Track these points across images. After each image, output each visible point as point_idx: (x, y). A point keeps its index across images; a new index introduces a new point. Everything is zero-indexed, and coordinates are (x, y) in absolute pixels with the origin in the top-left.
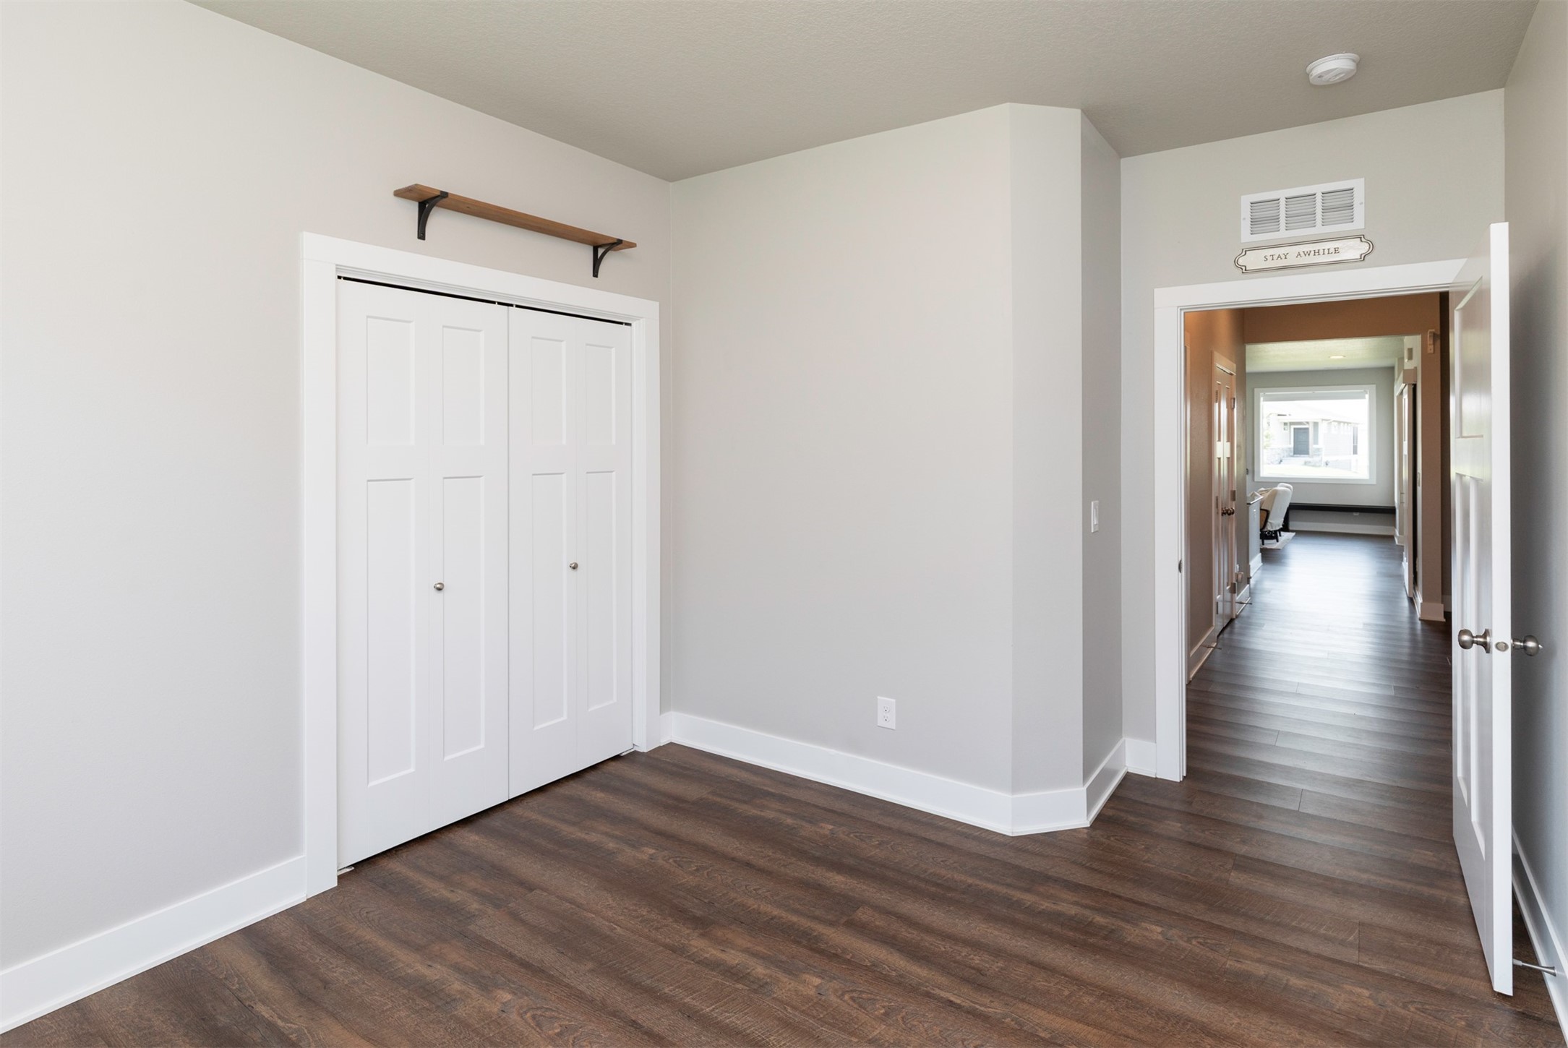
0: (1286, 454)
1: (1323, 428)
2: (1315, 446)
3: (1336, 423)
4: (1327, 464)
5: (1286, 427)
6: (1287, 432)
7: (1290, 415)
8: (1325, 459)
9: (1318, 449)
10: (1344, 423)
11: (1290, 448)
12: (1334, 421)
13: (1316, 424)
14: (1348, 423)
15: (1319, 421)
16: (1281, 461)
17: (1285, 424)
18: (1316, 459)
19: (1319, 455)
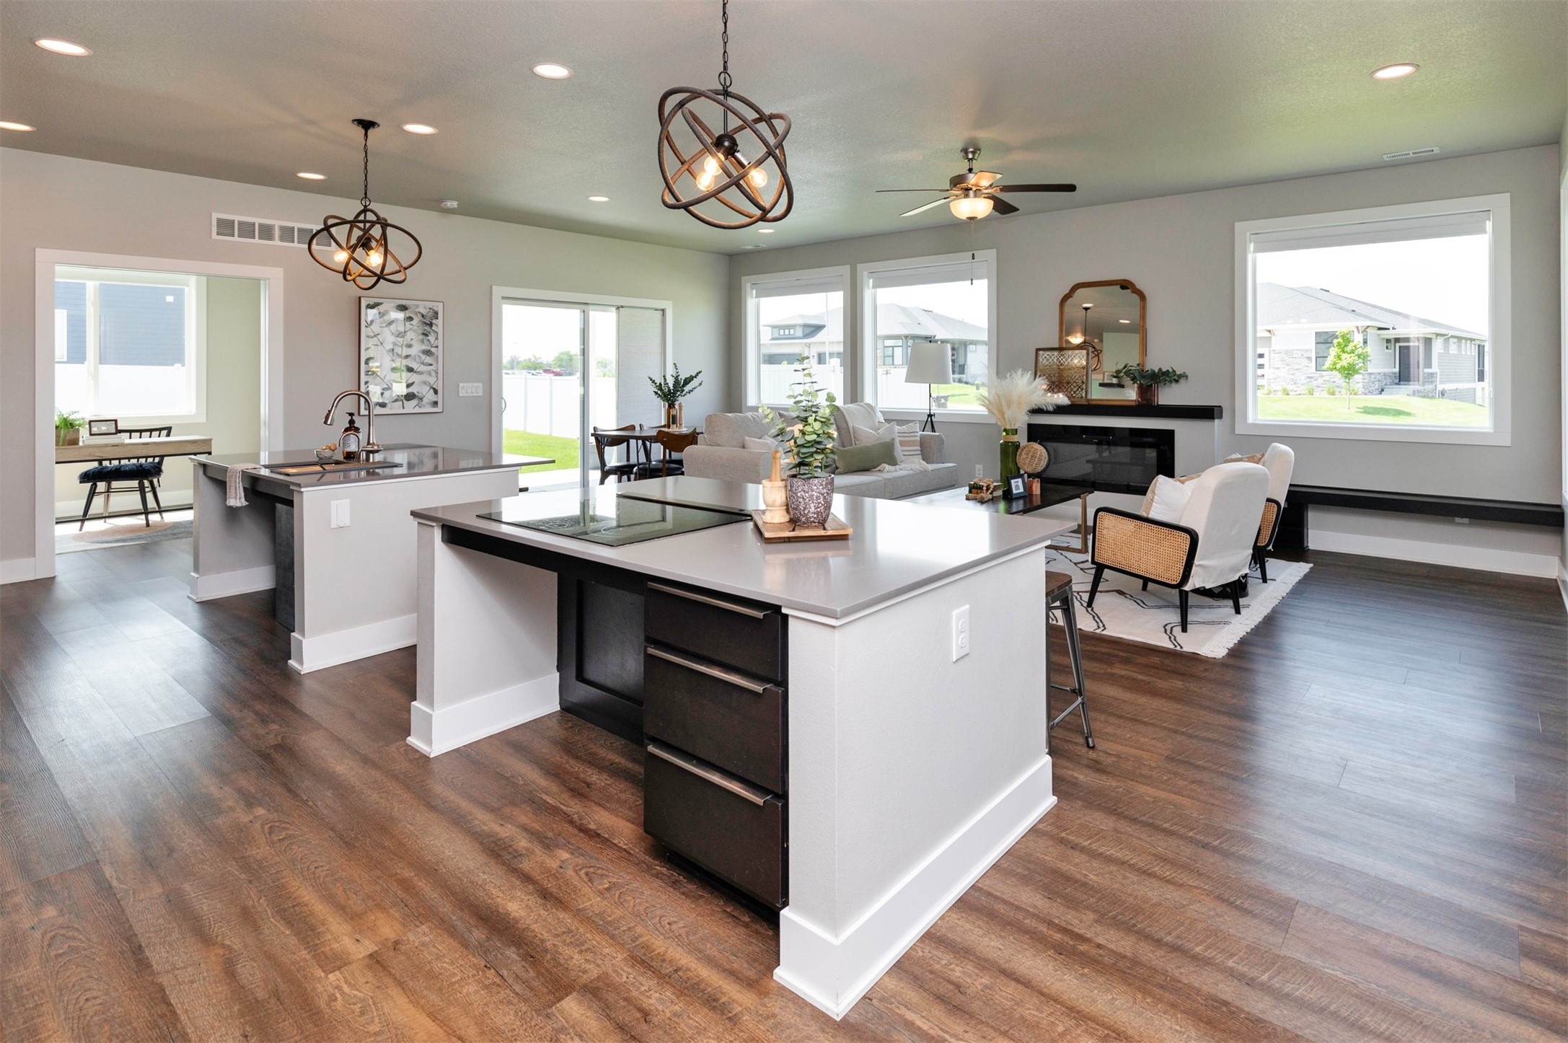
0: (1389, 381)
1: (1438, 346)
2: (1427, 370)
3: (1456, 340)
4: (1443, 395)
5: (1389, 345)
6: (1392, 351)
7: (1393, 328)
8: (1440, 387)
9: (1432, 375)
10: (1466, 339)
11: (1395, 373)
12: (1452, 337)
13: (1428, 341)
14: (1472, 340)
15: (1434, 336)
16: (1383, 390)
17: (1388, 341)
18: (1429, 387)
19: (1432, 382)
